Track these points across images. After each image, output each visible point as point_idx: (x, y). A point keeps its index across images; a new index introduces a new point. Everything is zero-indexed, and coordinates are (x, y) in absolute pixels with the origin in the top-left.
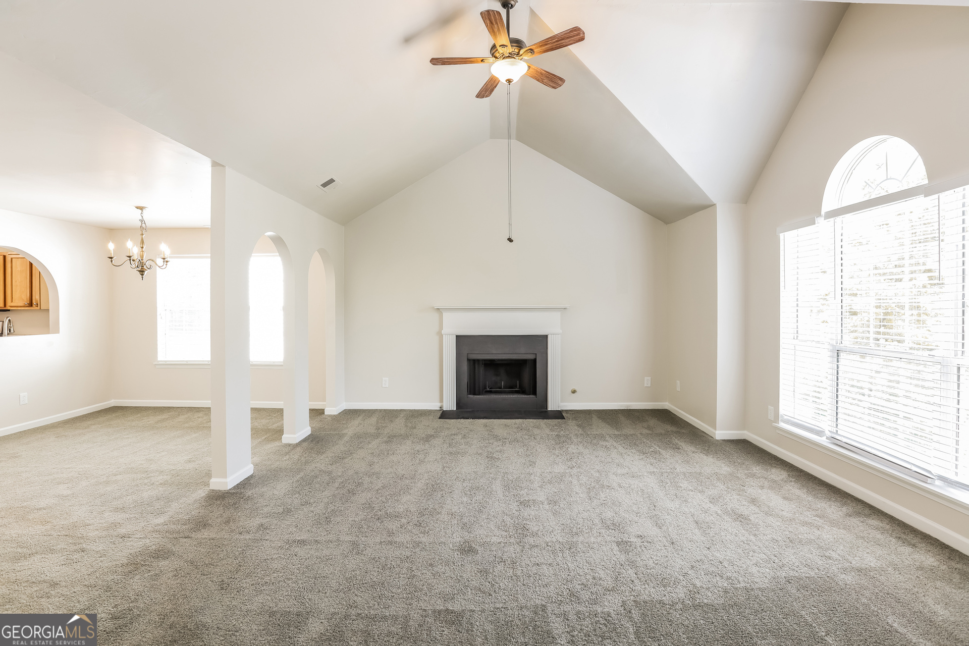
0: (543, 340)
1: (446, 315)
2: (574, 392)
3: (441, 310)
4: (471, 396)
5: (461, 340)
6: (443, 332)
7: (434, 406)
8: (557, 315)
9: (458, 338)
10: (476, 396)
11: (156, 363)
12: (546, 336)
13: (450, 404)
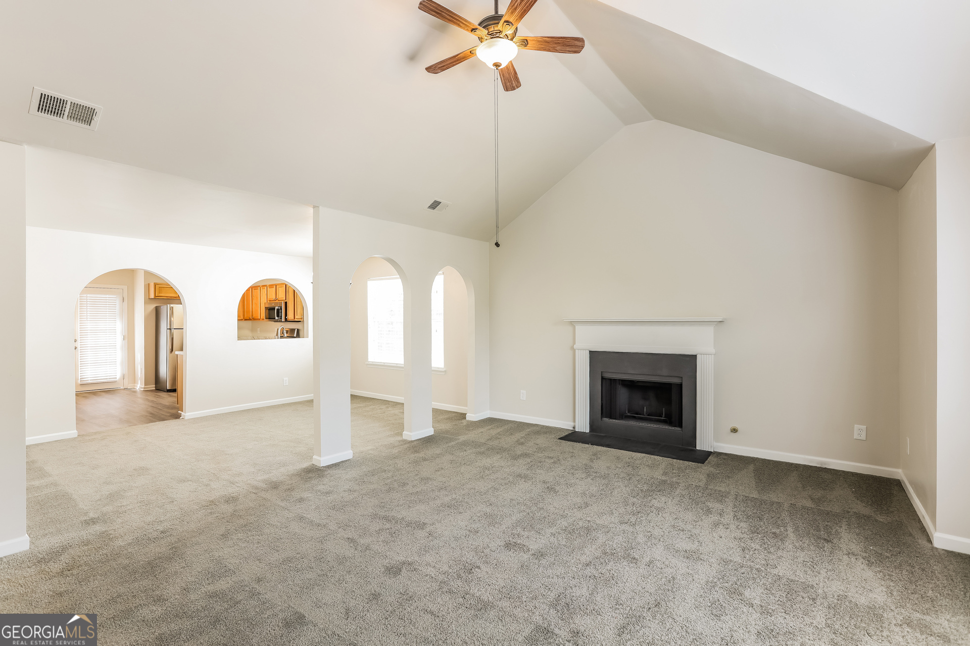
0: (691, 360)
1: (578, 328)
2: (734, 430)
3: (573, 323)
4: (606, 420)
5: (595, 356)
6: (575, 347)
7: (566, 424)
8: (709, 331)
9: (593, 354)
10: (611, 420)
11: (367, 363)
12: (694, 357)
13: (583, 425)
